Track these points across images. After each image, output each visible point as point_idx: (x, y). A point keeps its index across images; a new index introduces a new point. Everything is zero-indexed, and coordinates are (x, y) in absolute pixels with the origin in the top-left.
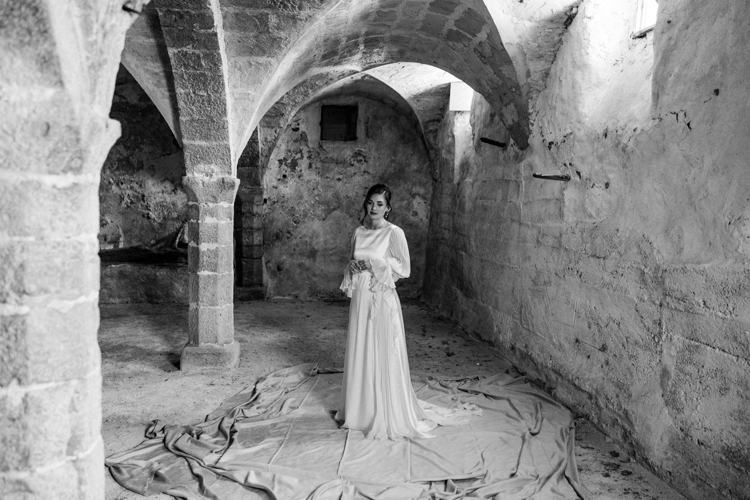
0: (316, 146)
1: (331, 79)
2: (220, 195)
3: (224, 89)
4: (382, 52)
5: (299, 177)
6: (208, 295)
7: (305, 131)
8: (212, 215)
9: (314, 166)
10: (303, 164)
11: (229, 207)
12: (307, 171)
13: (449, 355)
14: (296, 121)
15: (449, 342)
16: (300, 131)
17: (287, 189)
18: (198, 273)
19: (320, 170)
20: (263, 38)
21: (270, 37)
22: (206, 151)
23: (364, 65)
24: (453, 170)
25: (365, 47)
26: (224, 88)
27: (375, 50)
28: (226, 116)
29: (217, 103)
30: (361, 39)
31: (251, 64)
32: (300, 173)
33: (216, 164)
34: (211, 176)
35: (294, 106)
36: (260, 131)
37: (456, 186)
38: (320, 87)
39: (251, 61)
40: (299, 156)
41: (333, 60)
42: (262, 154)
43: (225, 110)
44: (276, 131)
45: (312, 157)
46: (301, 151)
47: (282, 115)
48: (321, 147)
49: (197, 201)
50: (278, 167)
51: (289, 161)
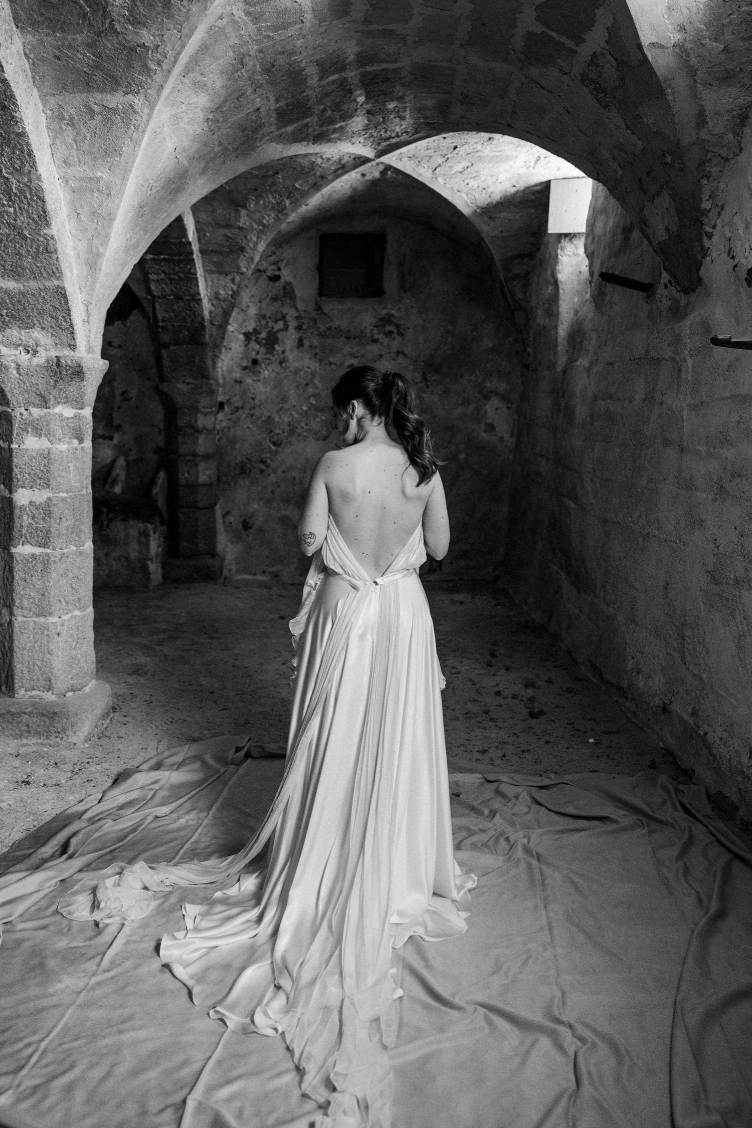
0: (311, 306)
1: (322, 177)
2: (54, 392)
3: (34, 165)
4: (405, 109)
5: (281, 363)
6: (32, 594)
7: (292, 281)
8: (38, 433)
9: (306, 343)
10: (288, 340)
11: (76, 417)
12: (296, 352)
13: (533, 715)
14: (274, 264)
15: (539, 683)
16: (282, 280)
17: (260, 385)
18: (13, 550)
19: (317, 351)
20: (106, 47)
21: (120, 43)
22: (19, 302)
23: (379, 144)
24: (556, 346)
25: (368, 97)
26: (34, 162)
27: (391, 106)
28: (48, 224)
29: (26, 197)
30: (352, 74)
31: (92, 111)
32: (282, 356)
33: (43, 329)
34: (36, 352)
35: (261, 231)
36: (206, 280)
37: (561, 374)
38: (305, 195)
39: (92, 104)
40: (280, 325)
41: (307, 125)
42: (211, 323)
43: (45, 212)
44: (233, 280)
45: (304, 327)
46: (283, 317)
47: (242, 249)
48: (319, 308)
49: (8, 404)
50: (243, 345)
51: (263, 335)
